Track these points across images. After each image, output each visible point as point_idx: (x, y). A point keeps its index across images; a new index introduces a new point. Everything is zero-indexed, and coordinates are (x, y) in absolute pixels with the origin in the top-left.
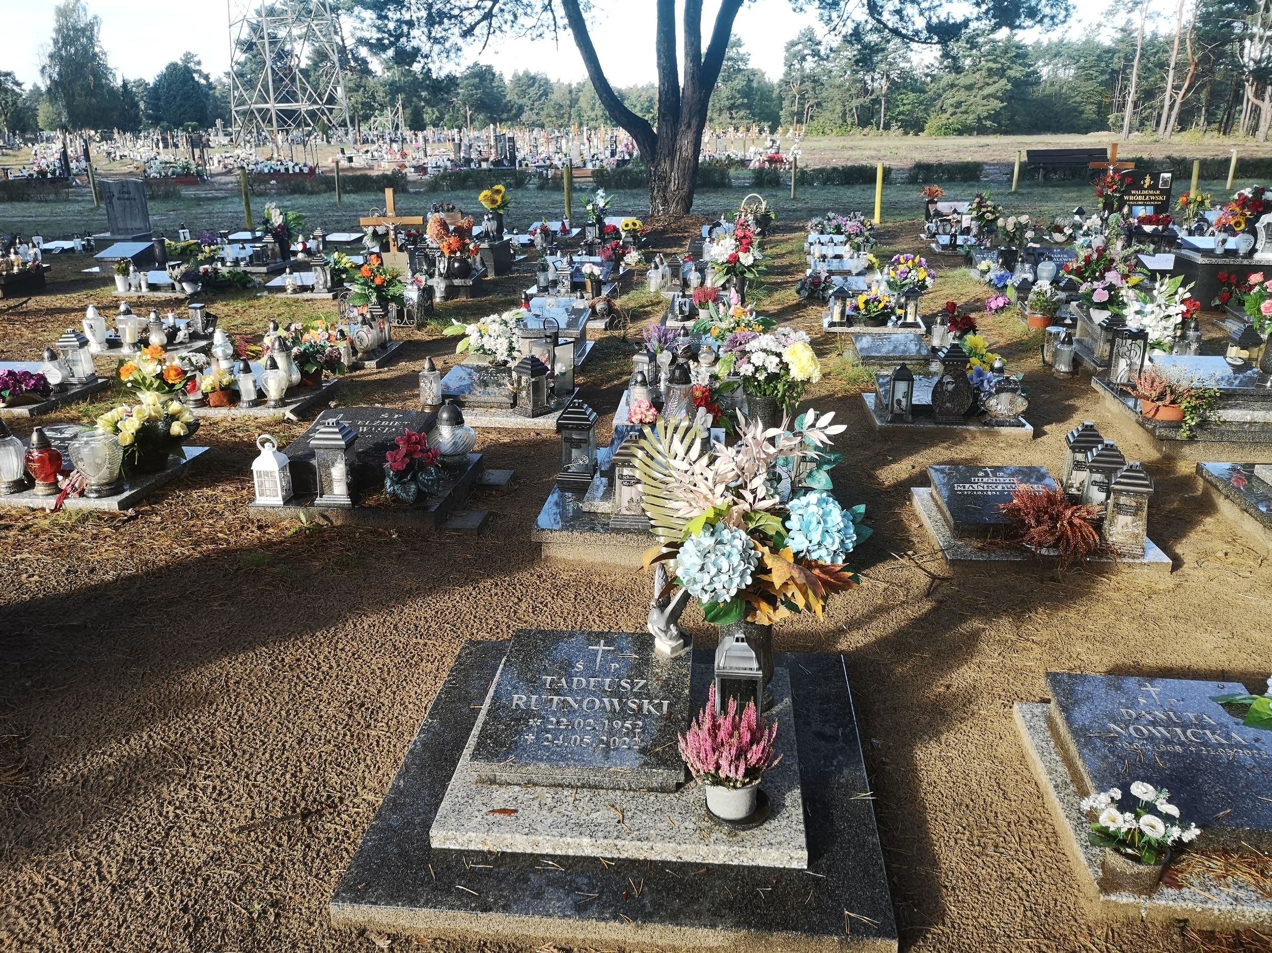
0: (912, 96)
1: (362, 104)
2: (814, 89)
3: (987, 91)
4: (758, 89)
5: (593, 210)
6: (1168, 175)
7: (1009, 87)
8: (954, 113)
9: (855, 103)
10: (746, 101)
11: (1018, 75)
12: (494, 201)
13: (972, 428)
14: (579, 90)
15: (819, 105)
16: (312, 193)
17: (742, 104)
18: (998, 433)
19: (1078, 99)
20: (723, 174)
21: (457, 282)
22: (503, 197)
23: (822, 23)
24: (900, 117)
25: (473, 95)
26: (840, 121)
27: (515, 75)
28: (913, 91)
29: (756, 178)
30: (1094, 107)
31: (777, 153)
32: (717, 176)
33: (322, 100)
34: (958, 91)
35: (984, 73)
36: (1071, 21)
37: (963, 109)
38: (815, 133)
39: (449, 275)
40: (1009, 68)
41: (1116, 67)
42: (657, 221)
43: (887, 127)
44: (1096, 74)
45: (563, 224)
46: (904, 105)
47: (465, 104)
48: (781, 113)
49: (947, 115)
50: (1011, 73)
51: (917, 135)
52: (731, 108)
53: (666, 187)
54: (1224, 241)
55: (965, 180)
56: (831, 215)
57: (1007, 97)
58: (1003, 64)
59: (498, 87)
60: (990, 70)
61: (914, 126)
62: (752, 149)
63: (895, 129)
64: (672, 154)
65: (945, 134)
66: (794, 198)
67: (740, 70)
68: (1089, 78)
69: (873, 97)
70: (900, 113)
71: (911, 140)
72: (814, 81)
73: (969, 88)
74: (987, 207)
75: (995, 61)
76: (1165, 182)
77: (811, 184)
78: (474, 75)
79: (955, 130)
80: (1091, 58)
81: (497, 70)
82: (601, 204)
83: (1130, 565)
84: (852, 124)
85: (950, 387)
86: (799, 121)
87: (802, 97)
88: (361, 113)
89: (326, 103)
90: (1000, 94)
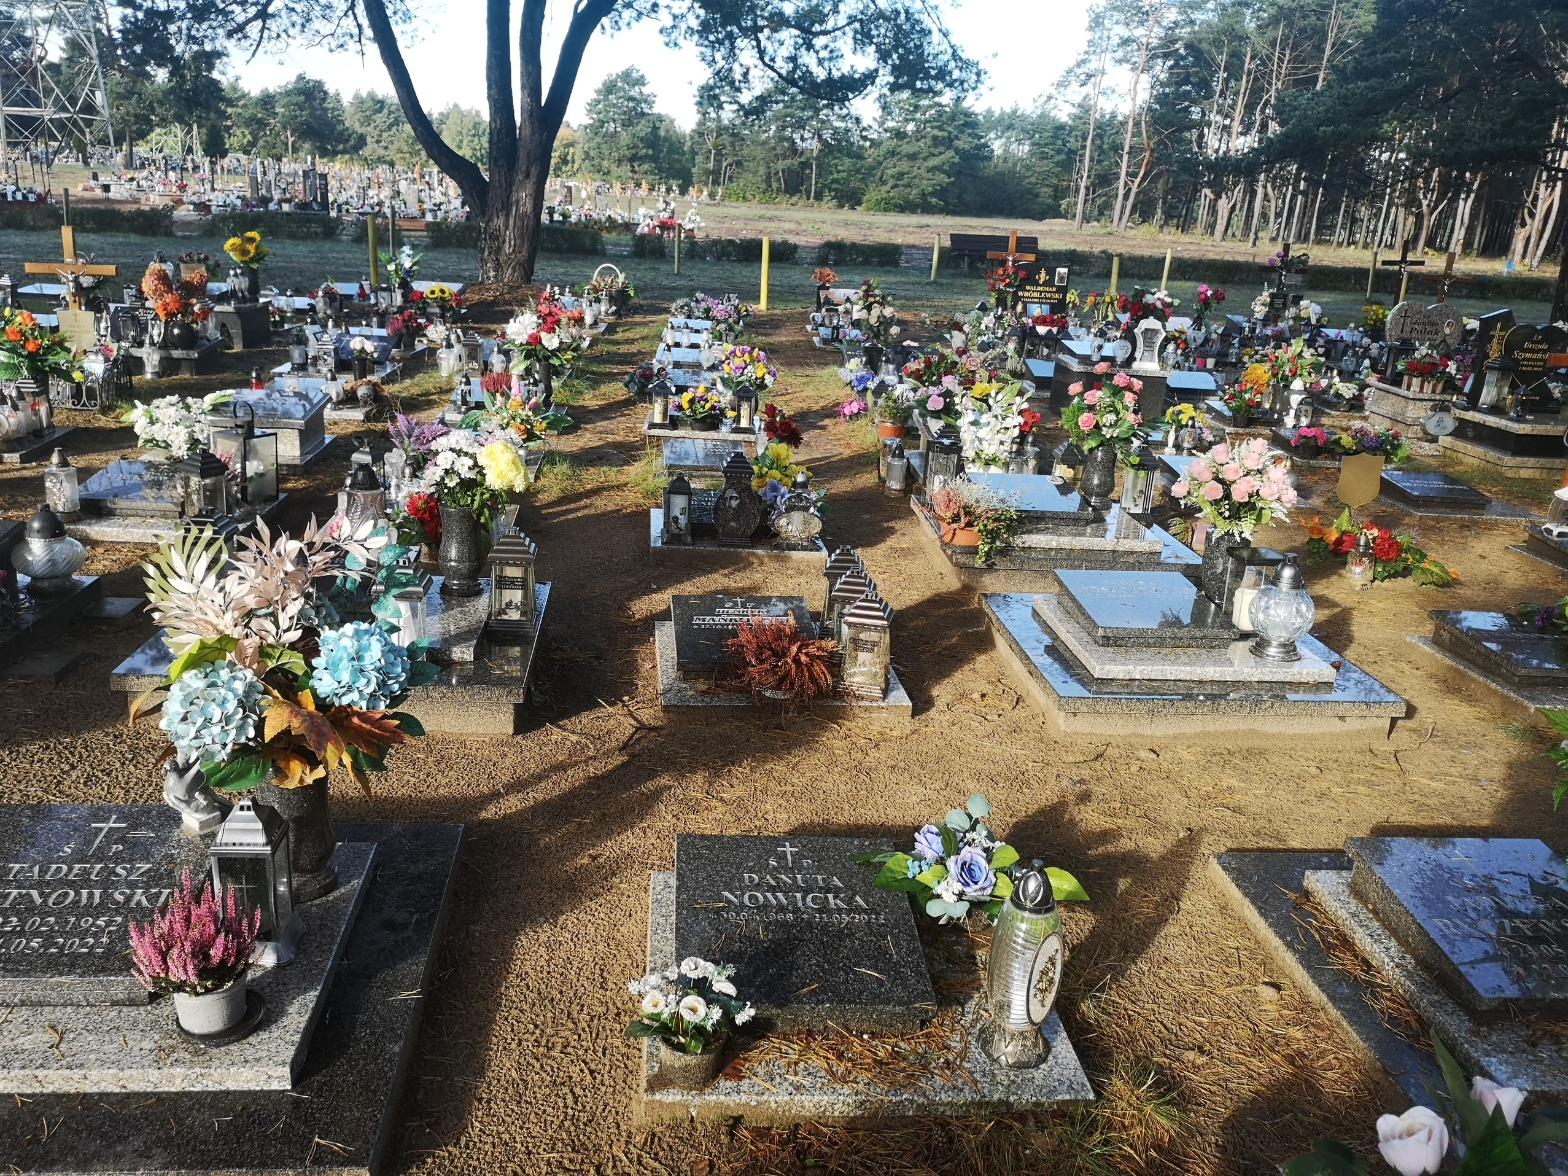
0: (848, 161)
1: (136, 116)
2: (733, 144)
3: (932, 162)
4: (666, 139)
5: (396, 271)
6: (1063, 271)
7: (957, 159)
8: (894, 187)
9: (781, 165)
10: (650, 152)
11: (967, 147)
12: (244, 252)
13: (760, 552)
14: (442, 122)
15: (739, 164)
16: (33, 229)
17: (646, 156)
18: (787, 559)
19: (1033, 180)
20: (595, 238)
21: (176, 354)
22: (257, 248)
23: (703, 65)
24: (834, 186)
25: (296, 117)
26: (764, 186)
27: (357, 96)
28: (849, 156)
29: (636, 246)
30: (1049, 190)
31: (671, 218)
32: (588, 242)
33: (74, 105)
34: (900, 160)
35: (929, 141)
36: (982, 88)
37: (906, 181)
38: (734, 197)
39: (166, 344)
40: (957, 137)
41: (1073, 147)
42: (487, 290)
43: (819, 197)
44: (1051, 153)
45: (361, 287)
46: (839, 172)
47: (285, 128)
48: (694, 170)
49: (887, 187)
50: (959, 144)
51: (853, 208)
52: (632, 159)
53: (499, 249)
54: (1100, 348)
55: (882, 264)
56: (699, 295)
57: (953, 171)
58: (950, 133)
59: (334, 109)
60: (935, 138)
61: (850, 198)
62: (642, 211)
63: (828, 203)
64: (506, 207)
65: (886, 210)
66: (679, 274)
67: (643, 114)
68: (1044, 156)
69: (803, 159)
70: (834, 181)
71: (846, 214)
72: (733, 135)
73: (913, 157)
74: (875, 296)
75: (940, 128)
76: (1061, 279)
77: (703, 258)
78: (299, 91)
79: (896, 206)
80: (1047, 134)
81: (330, 88)
82: (407, 264)
83: (866, 709)
84: (779, 190)
85: (734, 503)
86: (716, 182)
87: (719, 153)
88: (134, 128)
89: (81, 111)
90: (946, 167)
